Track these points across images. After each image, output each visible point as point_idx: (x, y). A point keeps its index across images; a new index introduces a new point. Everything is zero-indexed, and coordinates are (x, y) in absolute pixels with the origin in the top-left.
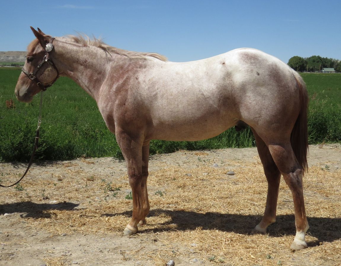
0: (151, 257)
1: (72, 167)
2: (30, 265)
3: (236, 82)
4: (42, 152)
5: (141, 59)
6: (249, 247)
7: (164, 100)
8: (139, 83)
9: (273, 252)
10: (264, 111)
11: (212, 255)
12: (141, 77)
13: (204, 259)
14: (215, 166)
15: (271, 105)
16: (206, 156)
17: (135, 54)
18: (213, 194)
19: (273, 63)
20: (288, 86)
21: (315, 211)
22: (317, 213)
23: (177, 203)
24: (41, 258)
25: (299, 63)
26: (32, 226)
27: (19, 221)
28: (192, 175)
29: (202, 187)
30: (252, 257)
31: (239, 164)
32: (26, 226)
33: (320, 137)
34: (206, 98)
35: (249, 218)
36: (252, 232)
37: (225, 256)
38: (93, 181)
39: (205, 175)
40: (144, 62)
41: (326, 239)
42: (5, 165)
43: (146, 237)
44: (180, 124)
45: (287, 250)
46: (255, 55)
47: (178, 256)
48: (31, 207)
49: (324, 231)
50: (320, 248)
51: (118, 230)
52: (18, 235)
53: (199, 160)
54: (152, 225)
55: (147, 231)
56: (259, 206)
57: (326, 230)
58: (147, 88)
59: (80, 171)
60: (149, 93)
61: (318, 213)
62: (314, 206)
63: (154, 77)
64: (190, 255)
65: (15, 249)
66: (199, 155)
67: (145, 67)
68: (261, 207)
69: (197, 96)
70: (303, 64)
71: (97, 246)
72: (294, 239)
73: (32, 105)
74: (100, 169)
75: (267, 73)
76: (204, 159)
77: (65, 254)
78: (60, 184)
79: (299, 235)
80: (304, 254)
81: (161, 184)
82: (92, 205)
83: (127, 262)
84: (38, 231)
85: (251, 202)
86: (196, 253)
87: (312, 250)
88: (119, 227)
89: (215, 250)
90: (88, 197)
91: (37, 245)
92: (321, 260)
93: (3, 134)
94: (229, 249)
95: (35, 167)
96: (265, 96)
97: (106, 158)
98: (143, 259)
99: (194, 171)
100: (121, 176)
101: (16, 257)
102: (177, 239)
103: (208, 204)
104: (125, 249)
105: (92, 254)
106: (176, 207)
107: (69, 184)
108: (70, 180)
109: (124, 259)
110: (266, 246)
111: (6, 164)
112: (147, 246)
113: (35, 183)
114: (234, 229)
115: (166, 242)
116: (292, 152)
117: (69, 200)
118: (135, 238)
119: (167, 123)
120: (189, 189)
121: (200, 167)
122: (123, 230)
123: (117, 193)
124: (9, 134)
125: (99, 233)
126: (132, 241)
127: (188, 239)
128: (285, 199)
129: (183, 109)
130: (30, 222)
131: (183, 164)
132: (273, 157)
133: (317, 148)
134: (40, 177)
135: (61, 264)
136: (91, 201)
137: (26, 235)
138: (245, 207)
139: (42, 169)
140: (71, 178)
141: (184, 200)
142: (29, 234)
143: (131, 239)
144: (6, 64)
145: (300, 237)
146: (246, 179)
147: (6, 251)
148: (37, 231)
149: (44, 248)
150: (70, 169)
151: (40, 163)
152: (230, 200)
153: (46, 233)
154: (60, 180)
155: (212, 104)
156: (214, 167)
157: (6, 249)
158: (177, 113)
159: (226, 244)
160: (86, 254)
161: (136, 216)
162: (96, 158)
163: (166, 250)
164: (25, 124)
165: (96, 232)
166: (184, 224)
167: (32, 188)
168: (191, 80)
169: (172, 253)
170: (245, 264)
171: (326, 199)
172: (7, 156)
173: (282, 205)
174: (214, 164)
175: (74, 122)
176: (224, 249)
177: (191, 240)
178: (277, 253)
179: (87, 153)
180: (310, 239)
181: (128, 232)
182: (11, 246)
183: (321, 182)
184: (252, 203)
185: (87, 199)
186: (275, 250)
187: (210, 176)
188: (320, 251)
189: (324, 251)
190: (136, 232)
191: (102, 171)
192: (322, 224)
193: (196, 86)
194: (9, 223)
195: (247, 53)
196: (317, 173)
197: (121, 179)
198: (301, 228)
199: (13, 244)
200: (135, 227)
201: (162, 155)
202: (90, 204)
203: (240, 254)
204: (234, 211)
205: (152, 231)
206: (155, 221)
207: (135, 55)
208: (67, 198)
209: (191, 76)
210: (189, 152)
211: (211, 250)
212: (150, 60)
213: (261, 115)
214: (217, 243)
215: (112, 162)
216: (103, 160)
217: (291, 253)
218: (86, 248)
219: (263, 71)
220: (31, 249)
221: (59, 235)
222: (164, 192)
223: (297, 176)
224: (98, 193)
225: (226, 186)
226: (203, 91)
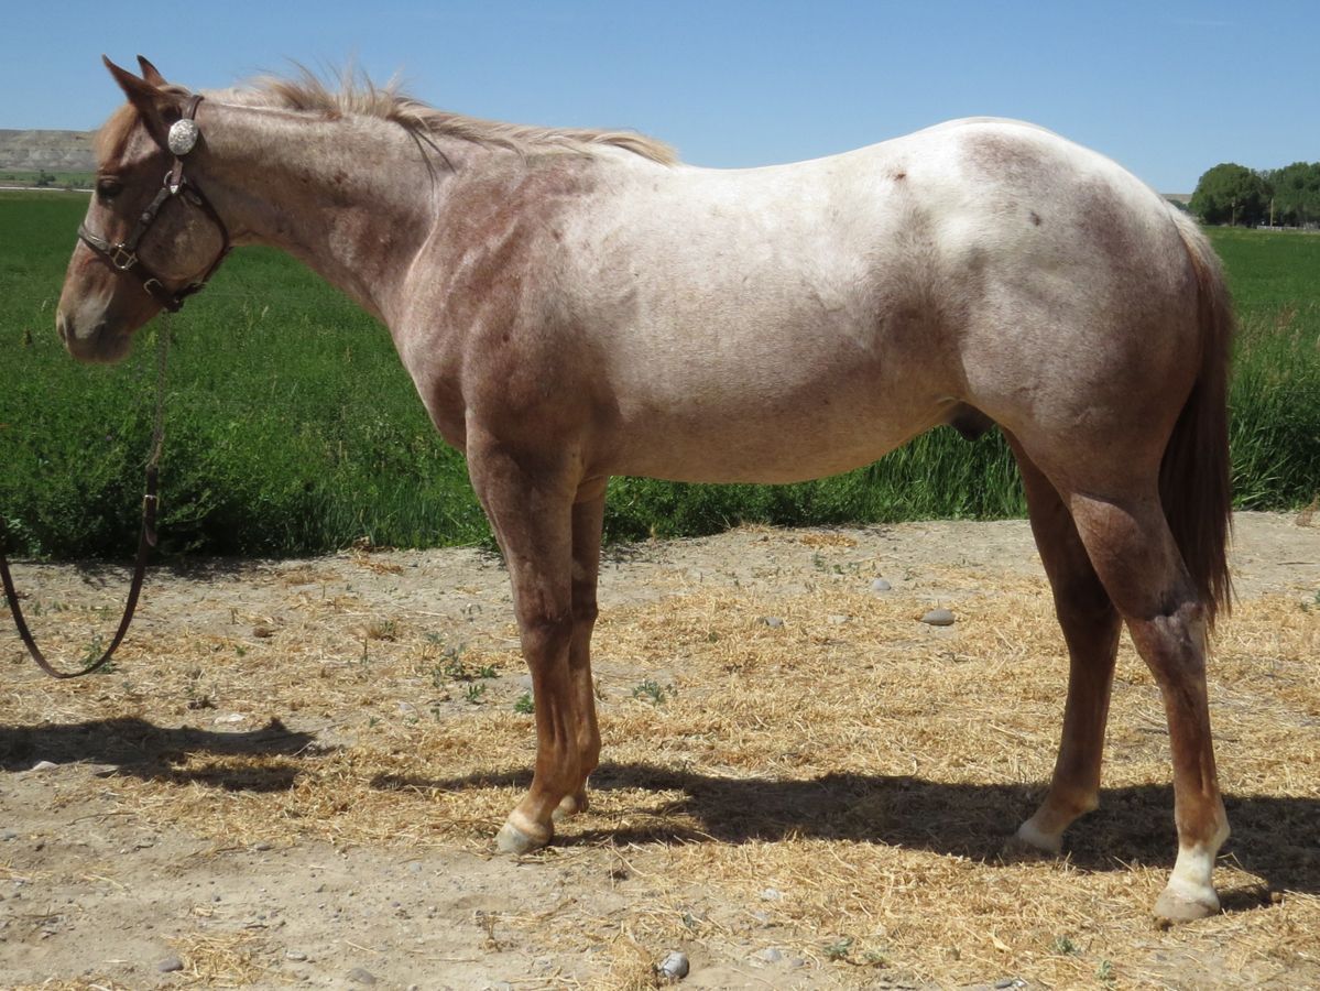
0: (596, 939)
1: (314, 585)
2: (118, 961)
3: (948, 251)
4: (198, 525)
5: (572, 158)
6: (990, 907)
7: (663, 318)
8: (565, 252)
9: (1083, 928)
10: (1053, 363)
11: (842, 935)
12: (574, 227)
13: (805, 950)
14: (879, 590)
15: (1082, 343)
16: (848, 550)
17: (548, 135)
18: (863, 696)
19: (1095, 180)
20: (1155, 269)
21: (1261, 771)
22: (1270, 779)
23: (718, 729)
24: (163, 935)
25: (1241, 190)
26: (137, 811)
27: (90, 793)
28: (786, 624)
29: (822, 669)
30: (999, 944)
31: (975, 584)
32: (114, 811)
33: (1303, 482)
34: (826, 314)
35: (997, 793)
36: (1005, 849)
37: (892, 941)
38: (393, 640)
39: (838, 622)
40: (584, 167)
41: (1299, 879)
42: (50, 573)
43: (585, 861)
44: (725, 415)
45: (1138, 922)
46: (1024, 146)
47: (705, 935)
48: (141, 738)
49: (1293, 850)
50: (1269, 914)
51: (476, 833)
52: (81, 845)
53: (818, 563)
54: (613, 815)
55: (589, 838)
56: (1043, 746)
57: (1302, 845)
58: (597, 271)
59: (342, 601)
60: (602, 292)
61: (1273, 778)
62: (1258, 751)
63: (622, 227)
64: (755, 933)
65: (64, 898)
66: (817, 547)
67: (590, 189)
68: (1051, 751)
69: (792, 302)
70: (1256, 197)
71: (389, 894)
72: (1168, 880)
73: (174, 341)
74: (423, 595)
75: (1073, 216)
76: (837, 562)
77: (258, 923)
78: (261, 650)
79: (1187, 863)
80: (1204, 937)
81: (657, 656)
82: (381, 731)
83: (501, 959)
84: (160, 832)
85: (1013, 732)
86: (778, 928)
87: (1236, 921)
88: (477, 821)
89: (851, 915)
90: (366, 703)
91: (153, 885)
92: (1273, 963)
93: (46, 451)
94: (910, 912)
95: (167, 584)
96: (1061, 306)
97: (450, 550)
98: (564, 946)
99: (794, 608)
100: (505, 622)
101: (66, 929)
102: (706, 870)
103: (840, 737)
104: (497, 908)
105: (366, 923)
106: (712, 748)
107: (299, 650)
108: (301, 634)
109: (491, 946)
110: (1054, 904)
111: (55, 569)
112: (584, 897)
113: (163, 643)
114: (937, 834)
115: (661, 883)
116: (1165, 532)
117: (291, 713)
118: (542, 863)
119: (673, 409)
120: (768, 675)
121: (818, 591)
122: (496, 832)
123: (483, 687)
124: (70, 449)
125: (399, 843)
126: (527, 875)
127: (750, 872)
128: (1147, 720)
129: (736, 354)
130: (130, 797)
131: (753, 580)
132: (1087, 549)
133: (1290, 524)
134: (186, 620)
135: (239, 961)
136: (379, 717)
137: (111, 846)
138: (986, 748)
139: (196, 590)
140: (306, 627)
141: (746, 721)
142: (124, 843)
143: (525, 868)
144: (83, 182)
145: (1194, 871)
146: (999, 640)
147: (30, 906)
148: (156, 831)
149: (180, 896)
150: (305, 594)
151: (190, 567)
152: (927, 723)
153: (193, 840)
154: (263, 634)
155: (850, 334)
156: (877, 593)
157: (28, 899)
158: (711, 370)
159: (897, 892)
160: (344, 924)
161: (549, 779)
162: (412, 550)
163: (661, 915)
164: (133, 411)
165: (390, 838)
166: (737, 814)
167: (151, 663)
168: (770, 241)
169: (681, 924)
170: (968, 972)
171: (1308, 724)
172: (58, 537)
173: (1131, 744)
174: (877, 583)
175: (332, 410)
176: (888, 913)
177: (759, 873)
178: (1097, 932)
179: (379, 529)
180: (1233, 881)
181: (515, 839)
182: (49, 886)
183: (1296, 659)
184: (1014, 737)
185: (365, 710)
186: (1091, 920)
187: (855, 626)
188: (1270, 927)
189: (1285, 928)
190: (545, 841)
191: (432, 603)
192: (1287, 821)
193: (789, 262)
194: (49, 799)
195: (995, 136)
196: (1280, 622)
197: (505, 633)
198: (1197, 835)
199: (59, 881)
200: (545, 822)
201: (670, 545)
202: (373, 729)
203: (950, 933)
204: (941, 765)
205: (610, 838)
206: (625, 798)
207: (546, 140)
208: (285, 705)
209: (770, 223)
210: (781, 534)
211: (838, 915)
212: (611, 161)
213: (1043, 381)
214: (865, 887)
215: (472, 569)
216: (436, 558)
217: (1153, 935)
218: (345, 899)
219: (1056, 207)
220: (126, 900)
221: (240, 848)
222: (669, 687)
223: (1183, 627)
224: (410, 688)
225: (915, 667)
226: (815, 283)
